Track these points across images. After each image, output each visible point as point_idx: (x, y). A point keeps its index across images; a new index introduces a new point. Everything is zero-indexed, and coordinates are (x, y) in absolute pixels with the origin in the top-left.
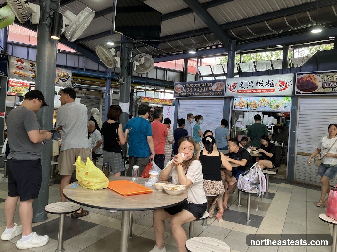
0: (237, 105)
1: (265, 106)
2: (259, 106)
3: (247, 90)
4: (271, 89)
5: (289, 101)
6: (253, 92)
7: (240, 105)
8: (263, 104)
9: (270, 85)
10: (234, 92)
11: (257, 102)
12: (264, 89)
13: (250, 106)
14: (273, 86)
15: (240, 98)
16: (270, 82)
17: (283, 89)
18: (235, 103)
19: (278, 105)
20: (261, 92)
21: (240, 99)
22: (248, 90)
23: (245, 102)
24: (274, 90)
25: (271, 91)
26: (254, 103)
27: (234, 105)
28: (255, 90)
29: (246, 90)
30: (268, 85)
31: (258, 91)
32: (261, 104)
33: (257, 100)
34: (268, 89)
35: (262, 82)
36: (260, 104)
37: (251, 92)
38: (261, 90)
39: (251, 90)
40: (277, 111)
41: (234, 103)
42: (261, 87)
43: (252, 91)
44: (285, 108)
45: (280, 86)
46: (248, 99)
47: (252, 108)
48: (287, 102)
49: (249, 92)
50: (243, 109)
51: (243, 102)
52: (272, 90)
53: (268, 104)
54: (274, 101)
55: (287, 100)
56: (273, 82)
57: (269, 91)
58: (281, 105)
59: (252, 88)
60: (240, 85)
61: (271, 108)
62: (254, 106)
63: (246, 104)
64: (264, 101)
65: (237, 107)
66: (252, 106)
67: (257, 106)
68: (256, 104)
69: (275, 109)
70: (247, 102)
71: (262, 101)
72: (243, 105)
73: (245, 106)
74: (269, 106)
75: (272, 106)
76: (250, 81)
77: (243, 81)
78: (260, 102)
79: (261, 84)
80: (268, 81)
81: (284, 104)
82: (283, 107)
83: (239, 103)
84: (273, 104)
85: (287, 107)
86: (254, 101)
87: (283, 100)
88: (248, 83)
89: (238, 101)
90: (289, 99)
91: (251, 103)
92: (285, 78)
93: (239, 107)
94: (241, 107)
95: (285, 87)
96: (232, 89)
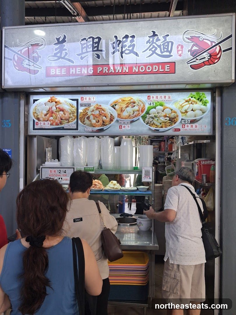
0: (42, 116)
1: (132, 122)
2: (114, 120)
3: (82, 66)
4: (163, 64)
5: (205, 104)
6: (101, 74)
7: (51, 118)
8: (125, 114)
9: (158, 51)
10: (35, 72)
11: (108, 109)
13: (87, 121)
14: (168, 54)
15: (52, 96)
16: (158, 40)
17: (204, 64)
18: (34, 113)
19: (173, 115)
20: (131, 73)
22: (85, 66)
23: (66, 107)
25: (163, 68)
26: (97, 112)
27: (32, 117)
28: (109, 66)
29: (76, 67)
30: (154, 52)
31: (119, 69)
32: (119, 115)
33: (106, 103)
34: (152, 64)
35: (132, 41)
36: (115, 114)
37: (95, 74)
39: (95, 67)
40: (171, 133)
41: (32, 110)
42: (129, 58)
44: (194, 125)
45: (194, 53)
46: (77, 100)
47: (92, 126)
48: (198, 105)
50: (63, 129)
51: (62, 110)
52: (167, 69)
53: (141, 113)
54: (158, 104)
55: (198, 99)
56: (167, 40)
57: (156, 69)
58: (182, 114)
59: (99, 58)
60: (56, 49)
61: (150, 127)
62: (97, 119)
63: (72, 115)
64: (128, 107)
65: (42, 123)
66: (90, 121)
67: (106, 120)
68: (105, 114)
69: (164, 128)
70: (73, 107)
71: (122, 104)
72: (62, 117)
73: (69, 122)
74: (144, 120)
75: (153, 118)
76: (90, 38)
77: (65, 37)
78: (117, 107)
79: (127, 47)
80: (151, 39)
81: (190, 113)
82: (189, 123)
83: (47, 110)
84: (157, 113)
85: (201, 121)
86: (97, 105)
87: (186, 101)
88: (81, 43)
89: (45, 104)
90: (204, 97)
91: (88, 110)
92: (209, 29)
93: (47, 125)
94: (54, 124)
95: (209, 57)
96: (25, 64)
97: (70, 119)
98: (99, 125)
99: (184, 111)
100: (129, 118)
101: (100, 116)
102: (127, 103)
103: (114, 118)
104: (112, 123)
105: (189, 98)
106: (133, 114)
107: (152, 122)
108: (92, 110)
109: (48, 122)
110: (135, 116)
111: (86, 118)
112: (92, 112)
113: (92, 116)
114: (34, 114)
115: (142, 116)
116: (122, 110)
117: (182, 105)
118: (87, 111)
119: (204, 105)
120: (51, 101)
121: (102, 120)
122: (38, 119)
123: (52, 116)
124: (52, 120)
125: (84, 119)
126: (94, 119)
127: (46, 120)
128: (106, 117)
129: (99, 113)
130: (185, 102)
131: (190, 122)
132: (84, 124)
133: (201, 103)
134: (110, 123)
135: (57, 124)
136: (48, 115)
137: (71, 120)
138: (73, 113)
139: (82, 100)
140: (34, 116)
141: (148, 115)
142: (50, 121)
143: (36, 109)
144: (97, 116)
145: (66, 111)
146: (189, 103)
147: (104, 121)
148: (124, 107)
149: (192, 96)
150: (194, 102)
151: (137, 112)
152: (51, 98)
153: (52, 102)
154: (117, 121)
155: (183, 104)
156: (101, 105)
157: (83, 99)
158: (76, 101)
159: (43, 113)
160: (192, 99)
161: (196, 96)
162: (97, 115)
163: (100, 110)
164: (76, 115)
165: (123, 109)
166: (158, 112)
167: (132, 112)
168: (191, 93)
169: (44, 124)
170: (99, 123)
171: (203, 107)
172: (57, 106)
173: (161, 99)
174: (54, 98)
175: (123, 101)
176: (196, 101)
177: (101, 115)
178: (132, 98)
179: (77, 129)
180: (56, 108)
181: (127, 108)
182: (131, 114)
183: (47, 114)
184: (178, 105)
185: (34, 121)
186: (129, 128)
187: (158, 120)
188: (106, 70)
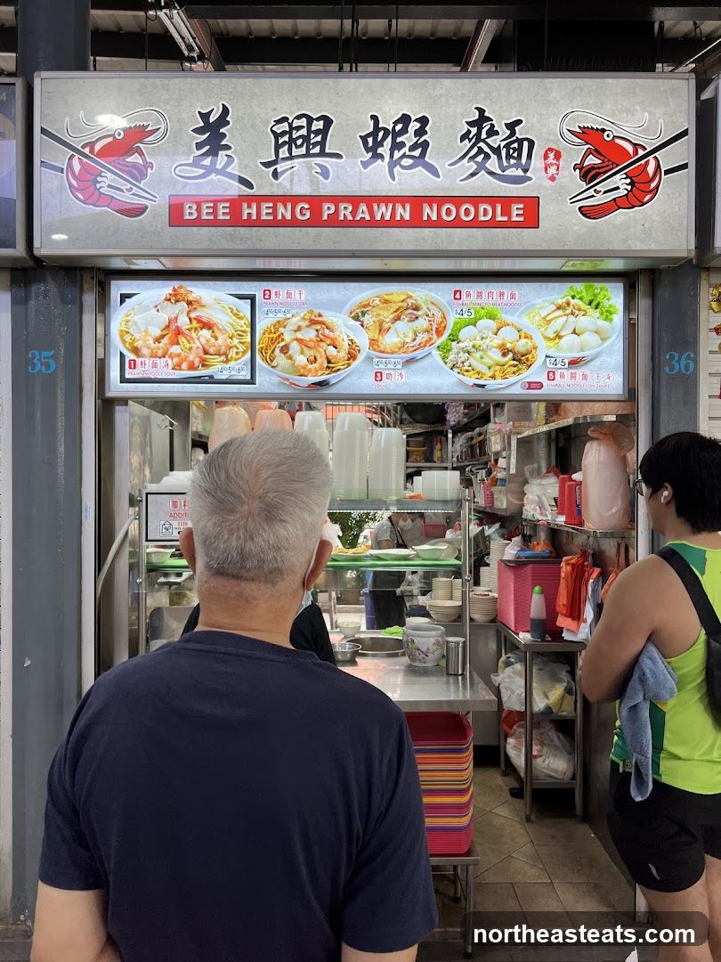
0: (146, 342)
1: (411, 361)
2: (361, 358)
3: (276, 199)
4: (507, 202)
5: (608, 315)
6: (334, 222)
7: (175, 349)
8: (391, 340)
9: (493, 164)
10: (136, 210)
11: (342, 324)
12: (440, 200)
13: (280, 359)
14: (520, 172)
15: (176, 284)
16: (492, 132)
17: (616, 205)
18: (123, 334)
19: (522, 345)
20: (417, 222)
21: (175, 298)
22: (284, 199)
24: (532, 204)
25: (506, 212)
26: (310, 335)
27: (116, 344)
28: (355, 200)
29: (259, 199)
30: (481, 166)
31: (383, 212)
32: (373, 342)
33: (338, 306)
34: (476, 200)
35: (420, 132)
36: (363, 340)
37: (315, 221)
38: (417, 202)
39: (315, 202)
41: (116, 326)
42: (413, 181)
43: (328, 210)
45: (589, 175)
46: (252, 298)
47: (297, 371)
48: (591, 319)
49: (294, 223)
50: (211, 380)
51: (208, 326)
52: (516, 211)
53: (435, 337)
54: (483, 312)
55: (590, 304)
56: (518, 135)
57: (485, 213)
58: (548, 343)
59: (326, 178)
60: (199, 146)
61: (460, 376)
62: (312, 352)
63: (236, 341)
64: (398, 319)
65: (149, 362)
66: (290, 358)
67: (335, 357)
68: (332, 339)
69: (500, 381)
70: (241, 318)
71: (381, 312)
72: (207, 347)
73: (227, 361)
74: (444, 358)
75: (469, 353)
76: (299, 117)
77: (225, 111)
78: (367, 319)
79: (405, 150)
80: (474, 130)
81: (568, 339)
82: (566, 366)
83: (163, 326)
84: (478, 338)
85: (597, 363)
86: (311, 312)
87: (559, 308)
88: (272, 131)
89: (156, 306)
90: (605, 296)
91: (285, 327)
92: (628, 111)
93: (164, 369)
94: (184, 366)
95: (629, 188)
96: (105, 185)
97: (232, 353)
98: (317, 371)
99: (552, 336)
100: (402, 350)
101: (320, 346)
102: (397, 310)
103: (359, 351)
104: (355, 364)
105: (566, 298)
106: (414, 340)
107: (466, 364)
108: (295, 328)
109: (164, 359)
110: (421, 346)
111: (277, 351)
112: (296, 331)
113: (295, 343)
114: (122, 336)
115: (439, 347)
116: (382, 330)
117: (548, 318)
118: (281, 330)
119: (606, 320)
120: (173, 299)
121: (324, 356)
122: (136, 351)
123: (178, 343)
124: (179, 355)
125: (273, 352)
126: (302, 353)
127: (160, 353)
128: (336, 348)
129: (317, 336)
130: (555, 310)
131: (569, 364)
132: (272, 367)
133: (597, 313)
134: (349, 365)
135: (192, 367)
136: (165, 341)
137: (234, 355)
138: (239, 335)
139: (267, 297)
140: (124, 342)
141: (454, 343)
142: (171, 357)
143: (128, 321)
144: (312, 344)
145: (218, 329)
146: (567, 312)
147: (330, 358)
148: (387, 320)
149: (572, 294)
150: (579, 310)
151: (426, 336)
152: (174, 290)
153: (177, 301)
154: (369, 359)
155: (548, 315)
156: (322, 312)
157: (270, 295)
158: (249, 301)
159: (151, 336)
160: (572, 301)
161: (584, 294)
162: (311, 340)
163: (318, 327)
164: (249, 340)
165: (386, 326)
166: (484, 336)
167: (411, 336)
168: (570, 284)
169: (155, 365)
170: (316, 365)
171: (601, 323)
172: (193, 315)
173: (490, 299)
174: (182, 291)
175: (386, 302)
176: (583, 308)
177: (321, 341)
178: (411, 293)
179: (252, 381)
180: (190, 319)
181: (398, 322)
182: (409, 340)
183: (163, 337)
184: (537, 318)
185: (122, 356)
186: (404, 379)
187: (482, 358)
188: (348, 213)
